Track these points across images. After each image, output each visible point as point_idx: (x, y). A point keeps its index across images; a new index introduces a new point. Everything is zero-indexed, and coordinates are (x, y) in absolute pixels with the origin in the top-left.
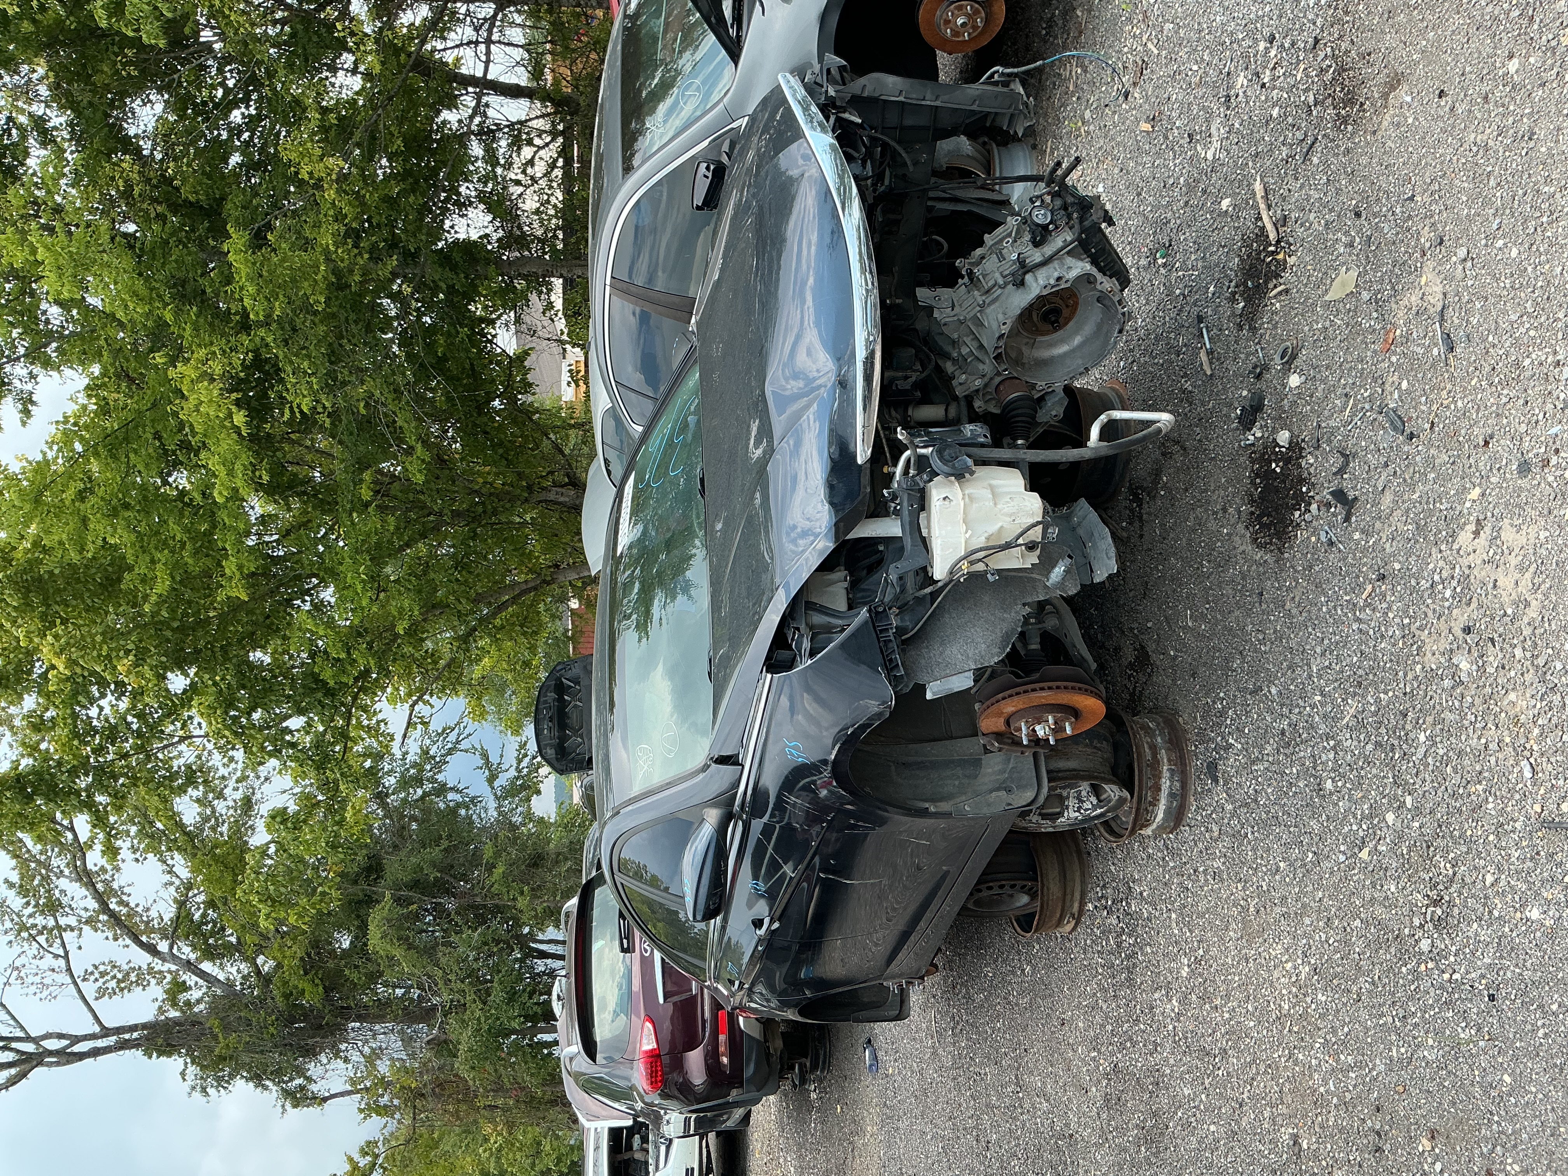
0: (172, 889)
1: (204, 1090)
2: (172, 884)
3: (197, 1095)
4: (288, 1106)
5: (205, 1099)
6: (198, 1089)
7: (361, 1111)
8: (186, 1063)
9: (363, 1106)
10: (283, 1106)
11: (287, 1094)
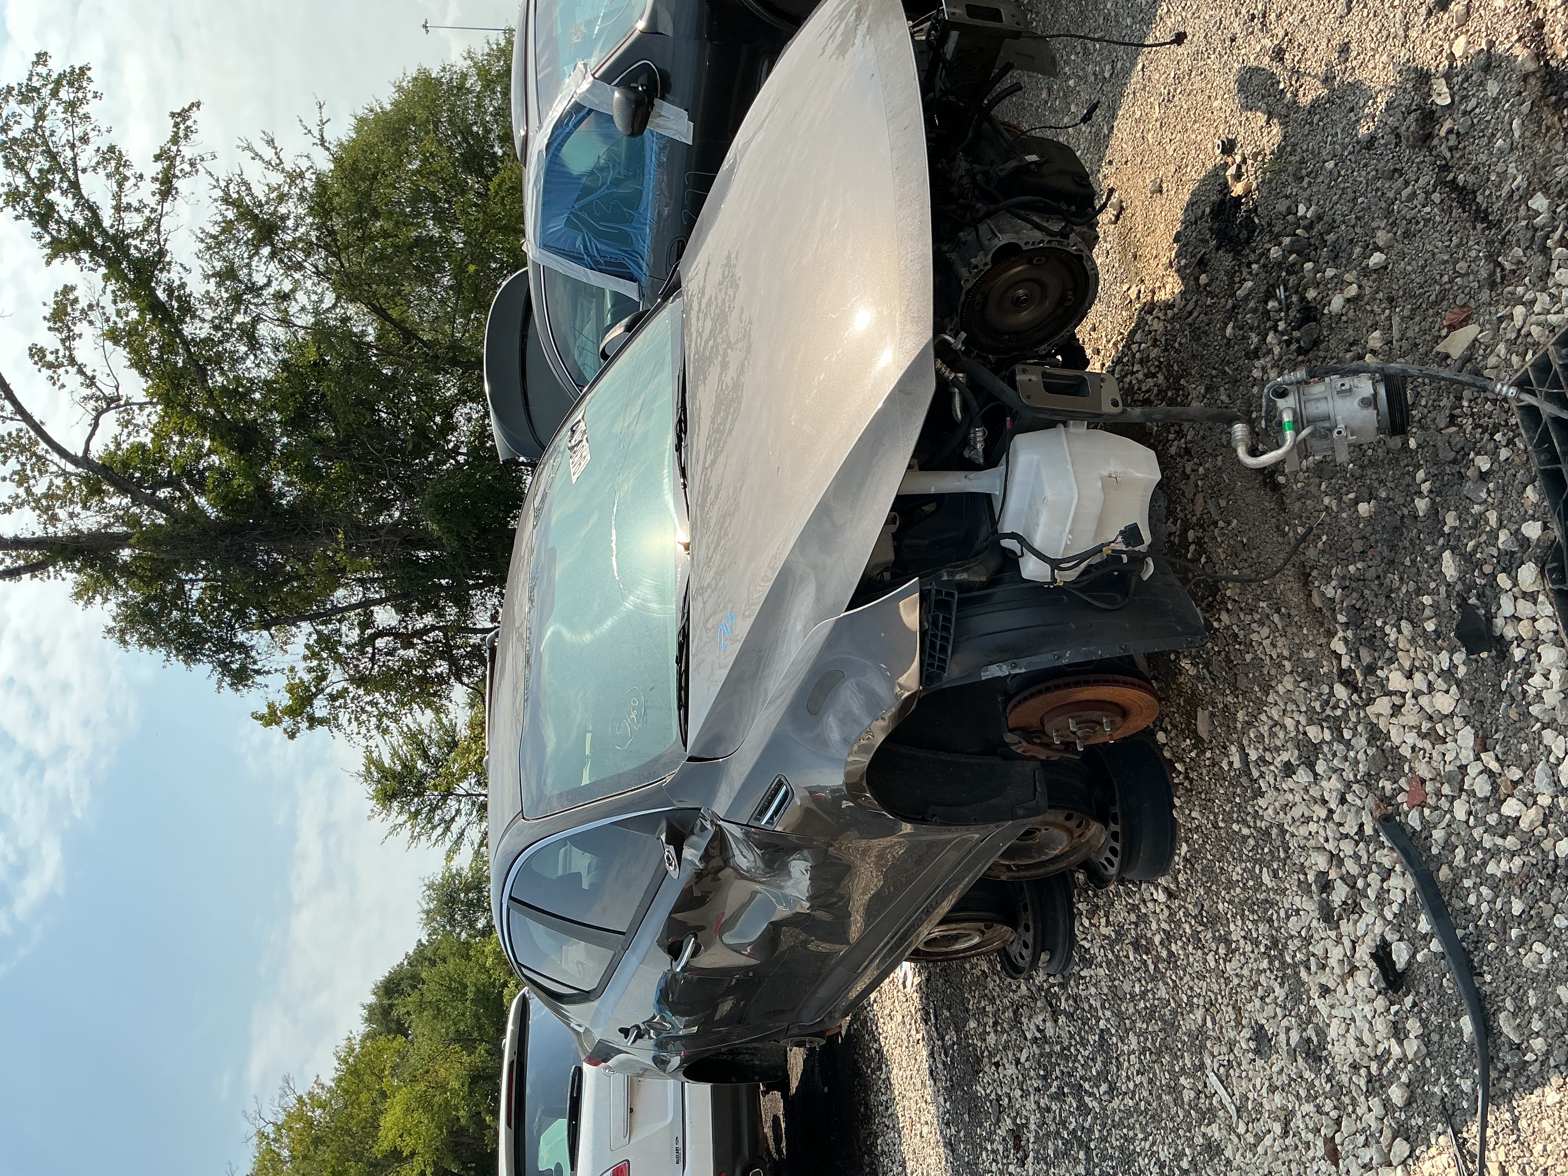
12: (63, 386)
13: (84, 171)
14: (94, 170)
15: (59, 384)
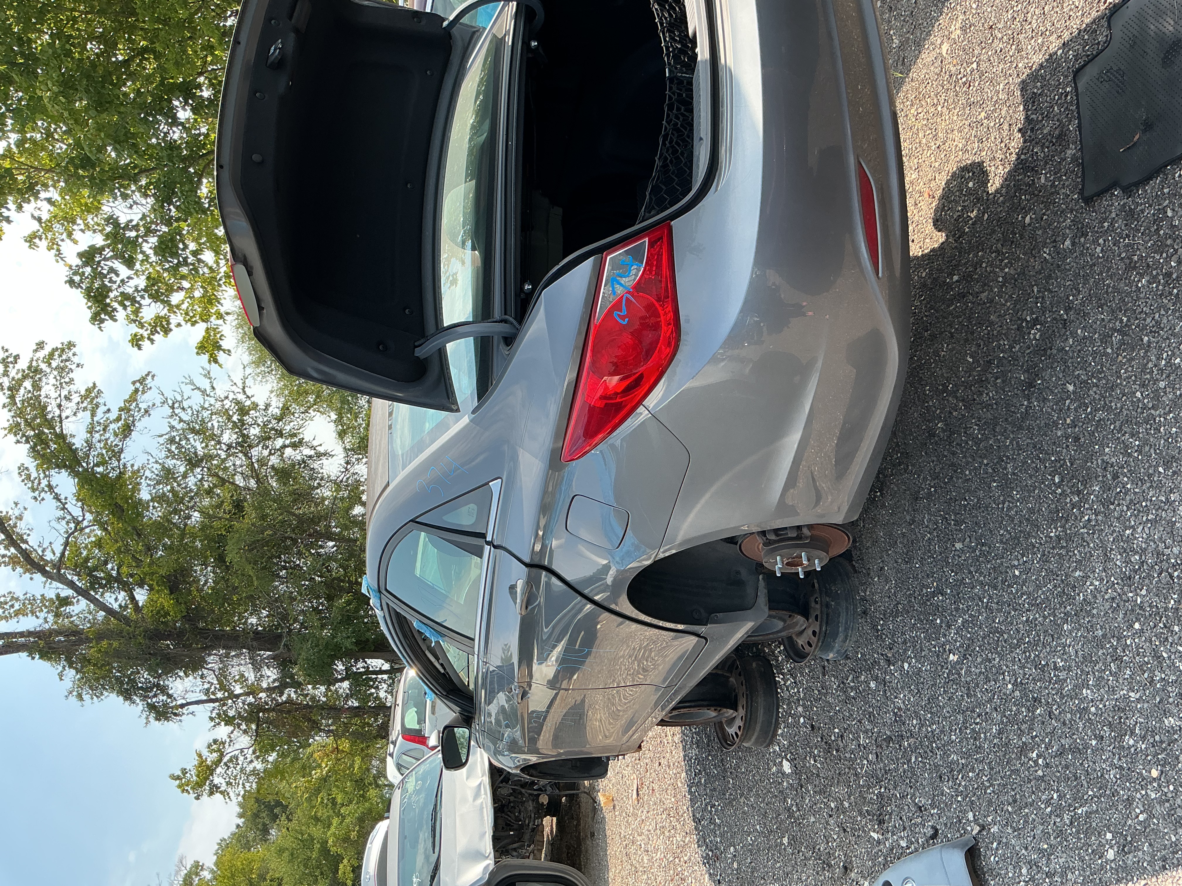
0: (64, 523)
1: (80, 697)
2: (64, 518)
3: (73, 699)
4: (152, 719)
5: (80, 703)
6: (75, 693)
7: (212, 719)
8: (64, 667)
9: (214, 715)
10: (147, 718)
11: (152, 707)
12: (43, 499)
13: (67, 417)
14: (75, 414)
15: (39, 499)
